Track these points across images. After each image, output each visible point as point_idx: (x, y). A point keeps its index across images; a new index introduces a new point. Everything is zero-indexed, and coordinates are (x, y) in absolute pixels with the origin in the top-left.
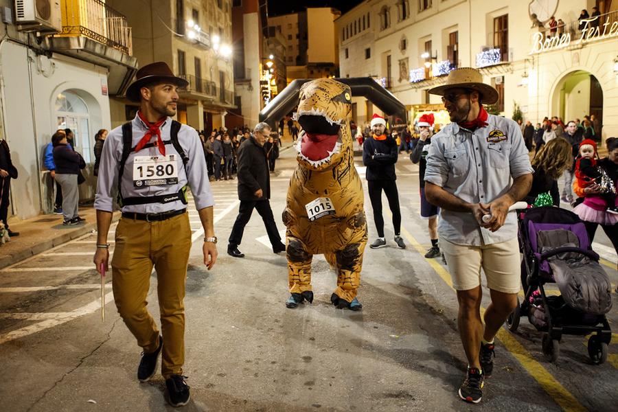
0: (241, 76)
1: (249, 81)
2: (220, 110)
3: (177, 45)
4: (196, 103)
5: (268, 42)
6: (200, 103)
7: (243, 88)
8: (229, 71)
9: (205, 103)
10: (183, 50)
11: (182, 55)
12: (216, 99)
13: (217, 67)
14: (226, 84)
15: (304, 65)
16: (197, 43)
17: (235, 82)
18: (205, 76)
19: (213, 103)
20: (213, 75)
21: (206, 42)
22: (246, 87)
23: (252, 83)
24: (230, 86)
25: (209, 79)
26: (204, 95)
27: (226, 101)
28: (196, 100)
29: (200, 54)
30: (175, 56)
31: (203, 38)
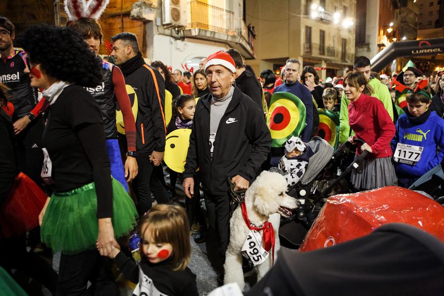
0: (361, 39)
1: (368, 45)
2: (342, 67)
3: (304, 22)
4: (320, 62)
5: (400, 11)
6: (323, 62)
7: (363, 50)
8: (352, 38)
9: (328, 62)
10: (309, 25)
11: (309, 30)
12: (337, 60)
13: (340, 36)
14: (347, 48)
16: (321, 20)
17: (356, 46)
18: (328, 43)
19: (333, 62)
20: (336, 42)
21: (329, 18)
22: (366, 49)
23: (371, 46)
24: (351, 49)
25: (332, 45)
26: (325, 57)
27: (347, 60)
28: (320, 60)
29: (324, 27)
30: (303, 31)
31: (327, 16)
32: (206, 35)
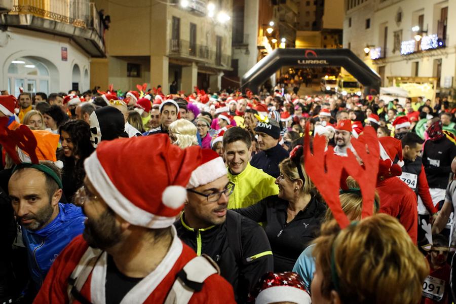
0: (239, 40)
1: (246, 46)
2: (217, 71)
3: (171, 11)
4: (190, 64)
5: (278, 8)
6: (194, 64)
7: (241, 52)
8: (228, 36)
9: (199, 64)
10: (178, 16)
11: (177, 22)
12: (211, 62)
13: (214, 32)
14: (223, 48)
15: (318, 30)
16: (193, 11)
17: (233, 46)
18: (201, 41)
19: (206, 65)
20: (209, 39)
21: (202, 9)
22: (244, 51)
23: (250, 48)
24: (227, 50)
25: (204, 44)
26: (197, 58)
27: (222, 63)
28: (189, 62)
29: (196, 20)
30: (169, 22)
31: (199, 6)
32: (43, 25)
